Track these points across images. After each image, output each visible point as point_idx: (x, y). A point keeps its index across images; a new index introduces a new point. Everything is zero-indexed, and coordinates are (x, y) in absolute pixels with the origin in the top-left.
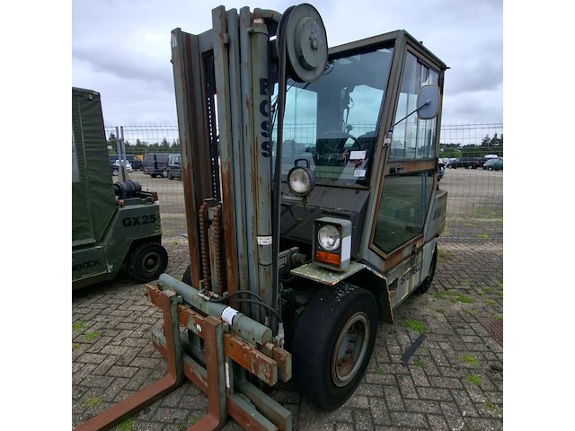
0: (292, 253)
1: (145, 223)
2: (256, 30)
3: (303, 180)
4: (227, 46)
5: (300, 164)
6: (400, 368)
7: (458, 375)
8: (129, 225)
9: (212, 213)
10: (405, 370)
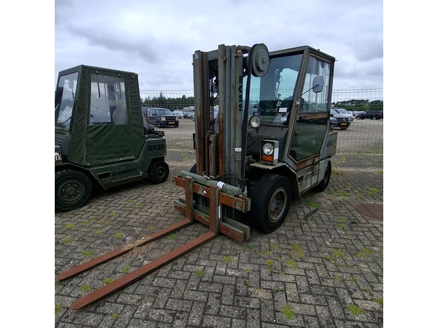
0: (249, 158)
1: (158, 149)
2: (239, 55)
3: (257, 122)
4: (225, 62)
5: (255, 114)
6: (303, 221)
7: (333, 224)
8: (151, 149)
9: (212, 138)
10: (306, 221)
